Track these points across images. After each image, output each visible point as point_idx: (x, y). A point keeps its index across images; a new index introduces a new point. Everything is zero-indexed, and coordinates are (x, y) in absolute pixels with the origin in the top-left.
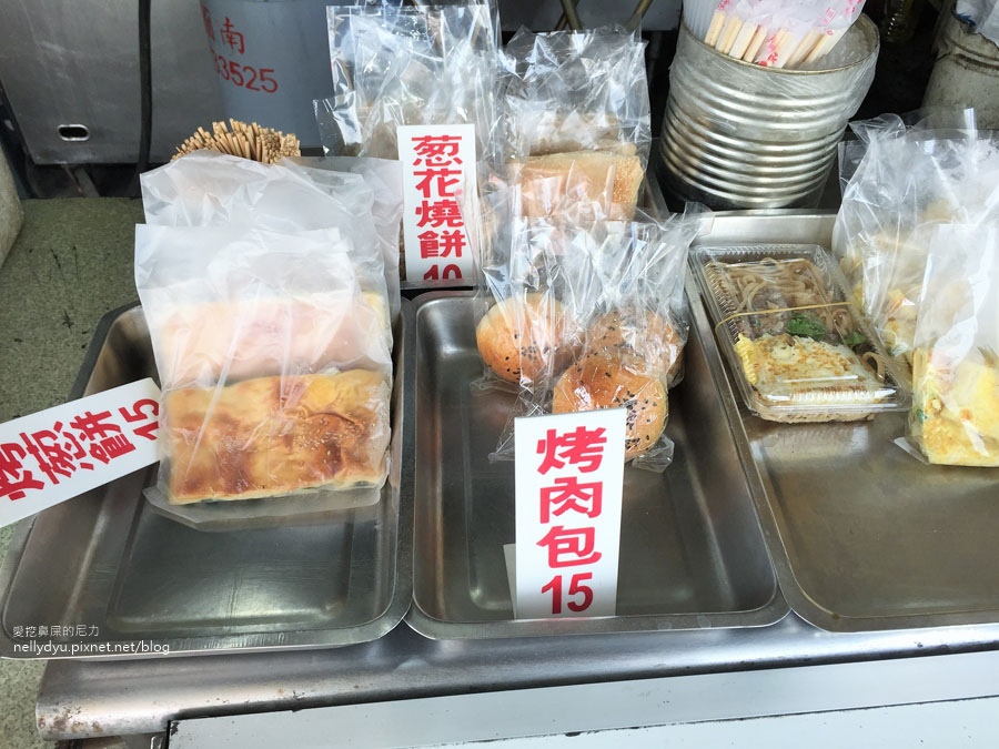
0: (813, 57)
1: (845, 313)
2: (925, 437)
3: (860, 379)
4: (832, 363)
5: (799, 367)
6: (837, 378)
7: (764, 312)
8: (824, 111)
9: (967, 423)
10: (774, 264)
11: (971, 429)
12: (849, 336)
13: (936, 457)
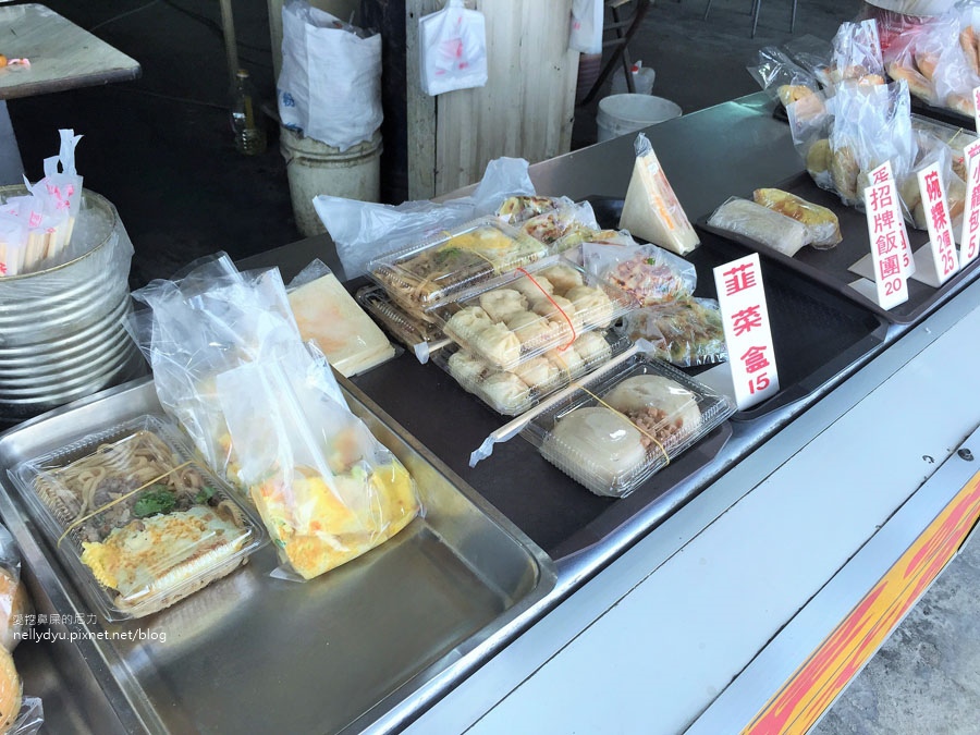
0: (52, 253)
1: (191, 472)
2: (292, 560)
3: (219, 533)
4: (189, 530)
5: (155, 550)
6: (196, 543)
7: (108, 506)
8: (87, 298)
9: (318, 533)
10: (111, 449)
11: (326, 537)
12: (202, 493)
13: (308, 573)
